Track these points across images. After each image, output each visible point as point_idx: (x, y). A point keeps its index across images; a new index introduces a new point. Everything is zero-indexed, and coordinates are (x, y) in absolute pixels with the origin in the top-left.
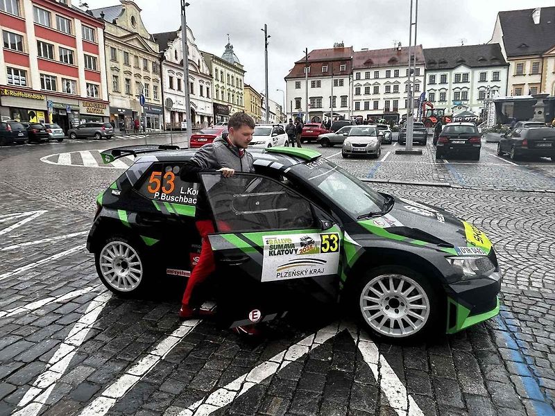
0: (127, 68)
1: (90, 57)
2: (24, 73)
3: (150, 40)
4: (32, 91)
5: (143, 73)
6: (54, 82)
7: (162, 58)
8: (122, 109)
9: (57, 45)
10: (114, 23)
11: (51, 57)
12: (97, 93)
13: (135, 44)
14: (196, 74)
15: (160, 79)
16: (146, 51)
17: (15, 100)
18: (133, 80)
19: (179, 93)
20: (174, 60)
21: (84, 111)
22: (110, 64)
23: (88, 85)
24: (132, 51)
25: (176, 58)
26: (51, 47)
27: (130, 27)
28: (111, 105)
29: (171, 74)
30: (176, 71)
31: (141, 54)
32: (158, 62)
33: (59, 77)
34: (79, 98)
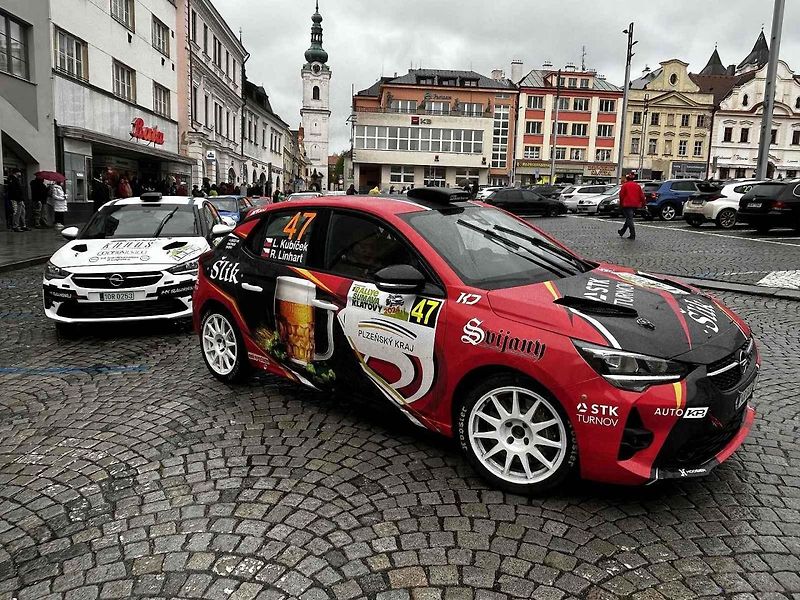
0: (654, 129)
1: (605, 127)
2: (538, 149)
3: (700, 93)
4: (541, 161)
5: (677, 131)
6: (564, 153)
7: (715, 108)
8: (637, 170)
9: (570, 124)
10: (645, 87)
11: (565, 132)
12: (608, 157)
13: (673, 102)
14: (787, 117)
15: (708, 133)
16: (689, 106)
17: (526, 169)
18: (661, 140)
19: (743, 145)
20: (740, 107)
21: (587, 173)
22: (629, 127)
23: (598, 151)
24: (664, 110)
25: (745, 103)
26: (566, 125)
27: (667, 85)
28: (625, 166)
29: (729, 125)
30: (739, 120)
31: (679, 111)
32: (710, 115)
33: (569, 148)
34: (586, 163)
